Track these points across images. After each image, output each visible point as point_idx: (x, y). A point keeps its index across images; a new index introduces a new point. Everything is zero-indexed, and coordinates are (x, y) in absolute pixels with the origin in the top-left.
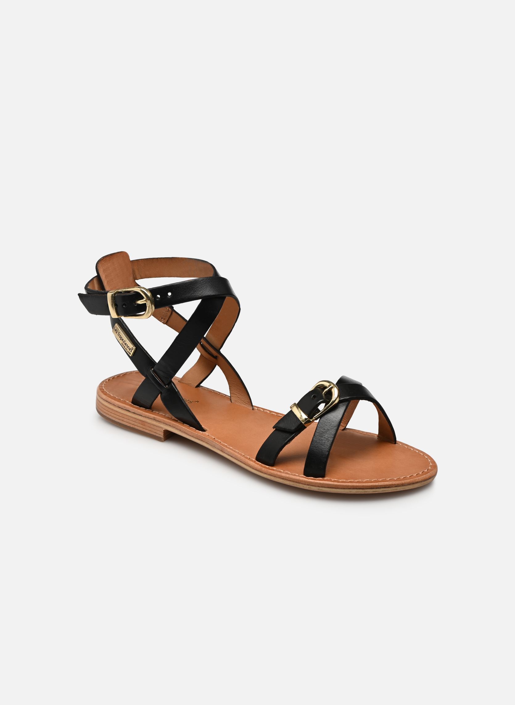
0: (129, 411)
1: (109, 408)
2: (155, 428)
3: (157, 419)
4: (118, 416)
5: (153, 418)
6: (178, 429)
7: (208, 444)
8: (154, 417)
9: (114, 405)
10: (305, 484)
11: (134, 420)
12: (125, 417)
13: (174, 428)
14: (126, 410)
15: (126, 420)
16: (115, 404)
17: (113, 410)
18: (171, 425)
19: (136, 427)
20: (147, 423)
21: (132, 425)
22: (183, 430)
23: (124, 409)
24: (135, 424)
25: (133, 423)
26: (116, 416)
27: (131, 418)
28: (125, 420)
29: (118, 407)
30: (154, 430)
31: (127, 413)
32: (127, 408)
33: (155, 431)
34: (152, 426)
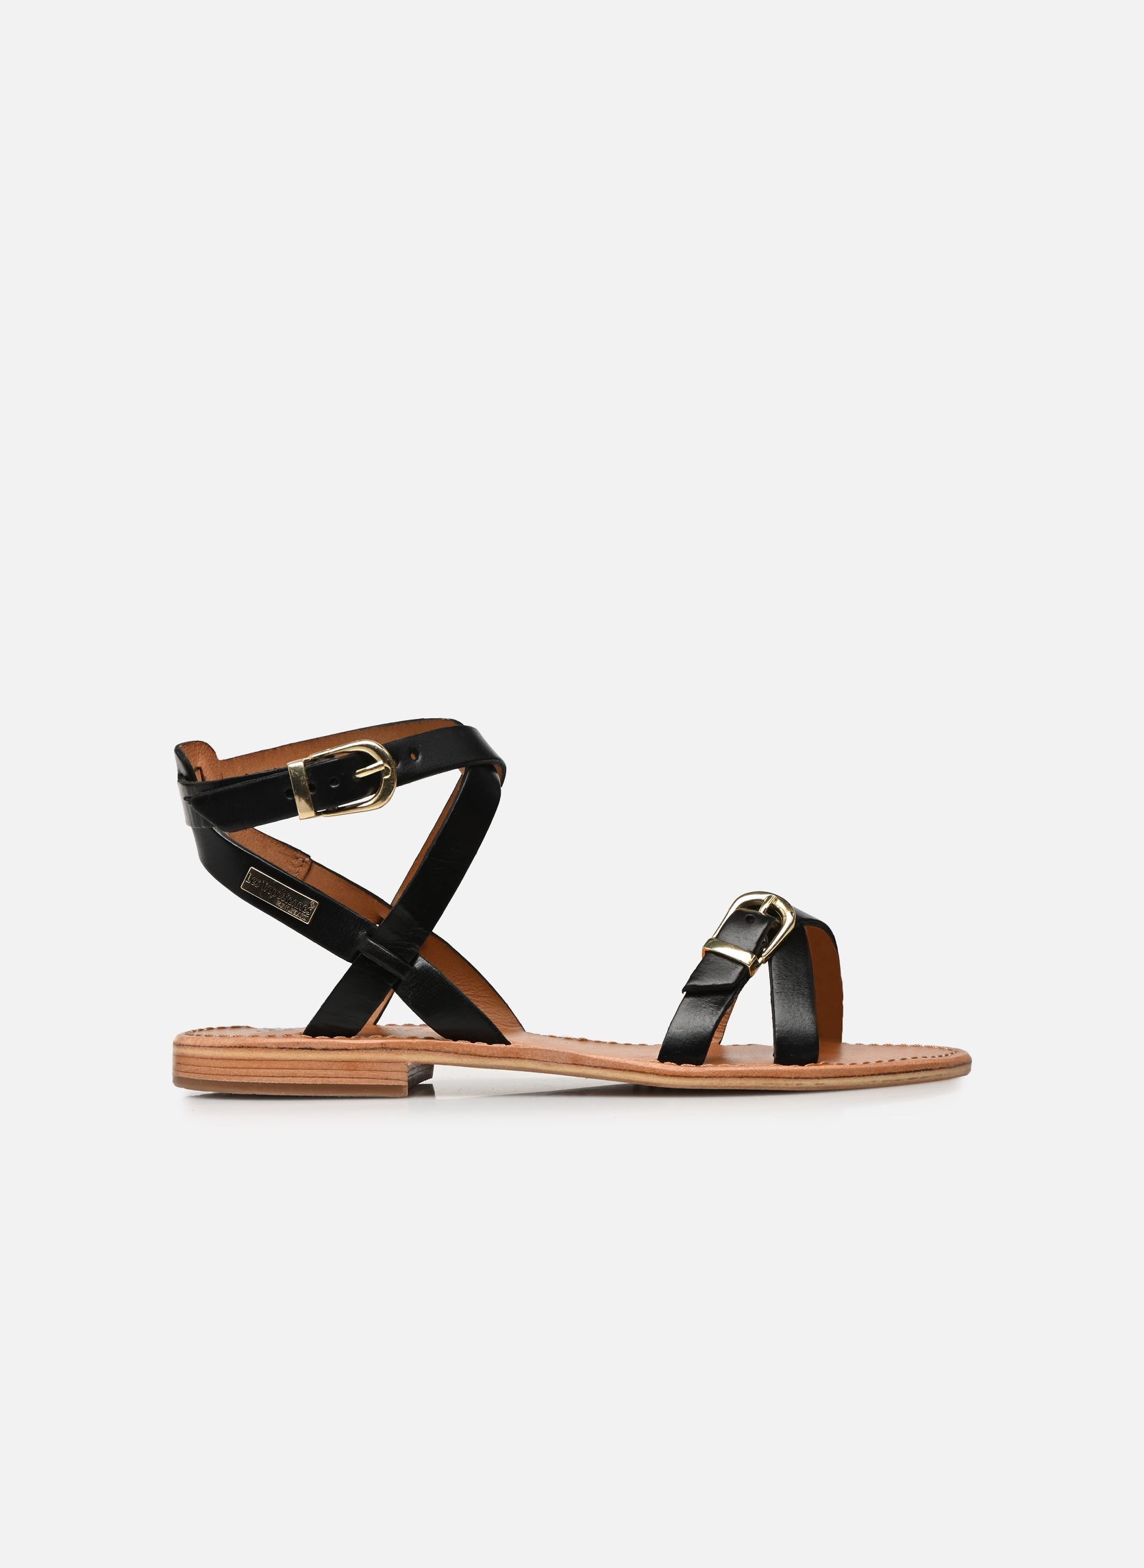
0: (311, 1049)
1: (249, 1060)
2: (385, 1066)
3: (391, 1046)
4: (278, 1071)
5: (380, 1046)
6: (449, 1052)
7: (535, 1060)
8: (382, 1044)
9: (266, 1047)
10: (790, 1078)
11: (325, 1065)
12: (300, 1065)
13: (440, 1051)
14: (303, 1049)
15: (304, 1071)
16: (268, 1046)
17: (262, 1060)
18: (431, 1048)
19: (333, 1081)
20: (362, 1062)
21: (320, 1079)
22: (465, 1049)
23: (295, 1049)
24: (330, 1073)
25: (322, 1073)
26: (273, 1071)
27: (319, 1064)
28: (302, 1072)
29: (278, 1048)
30: (381, 1074)
31: (306, 1053)
32: (304, 1043)
33: (385, 1076)
34: (377, 1066)
